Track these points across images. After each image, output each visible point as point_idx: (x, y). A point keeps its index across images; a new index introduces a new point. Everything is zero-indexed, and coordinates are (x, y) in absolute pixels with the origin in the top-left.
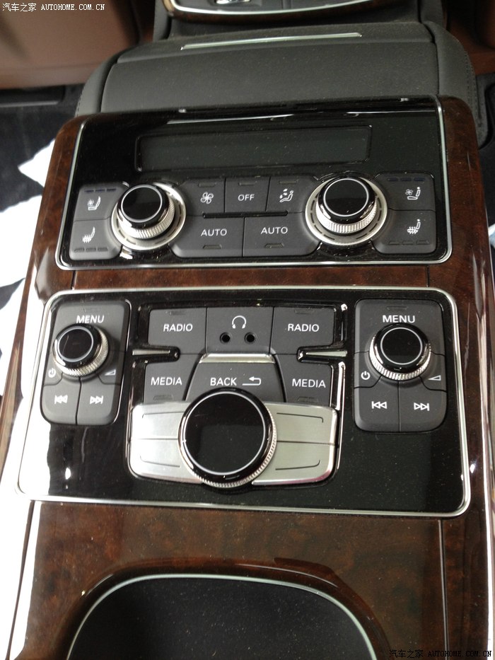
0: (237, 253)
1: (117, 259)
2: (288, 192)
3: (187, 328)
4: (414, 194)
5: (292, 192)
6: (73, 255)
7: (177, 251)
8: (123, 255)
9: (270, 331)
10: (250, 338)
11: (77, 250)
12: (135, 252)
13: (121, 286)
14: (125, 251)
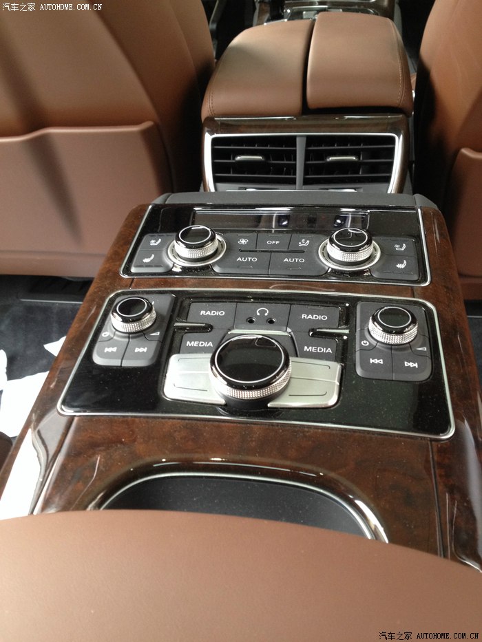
0: (264, 272)
1: (170, 272)
2: (305, 241)
3: (221, 313)
4: (401, 247)
5: (308, 242)
6: (133, 270)
7: (217, 269)
8: (174, 269)
9: (287, 318)
10: (271, 322)
11: (137, 266)
12: (183, 268)
13: (170, 287)
14: (176, 267)
